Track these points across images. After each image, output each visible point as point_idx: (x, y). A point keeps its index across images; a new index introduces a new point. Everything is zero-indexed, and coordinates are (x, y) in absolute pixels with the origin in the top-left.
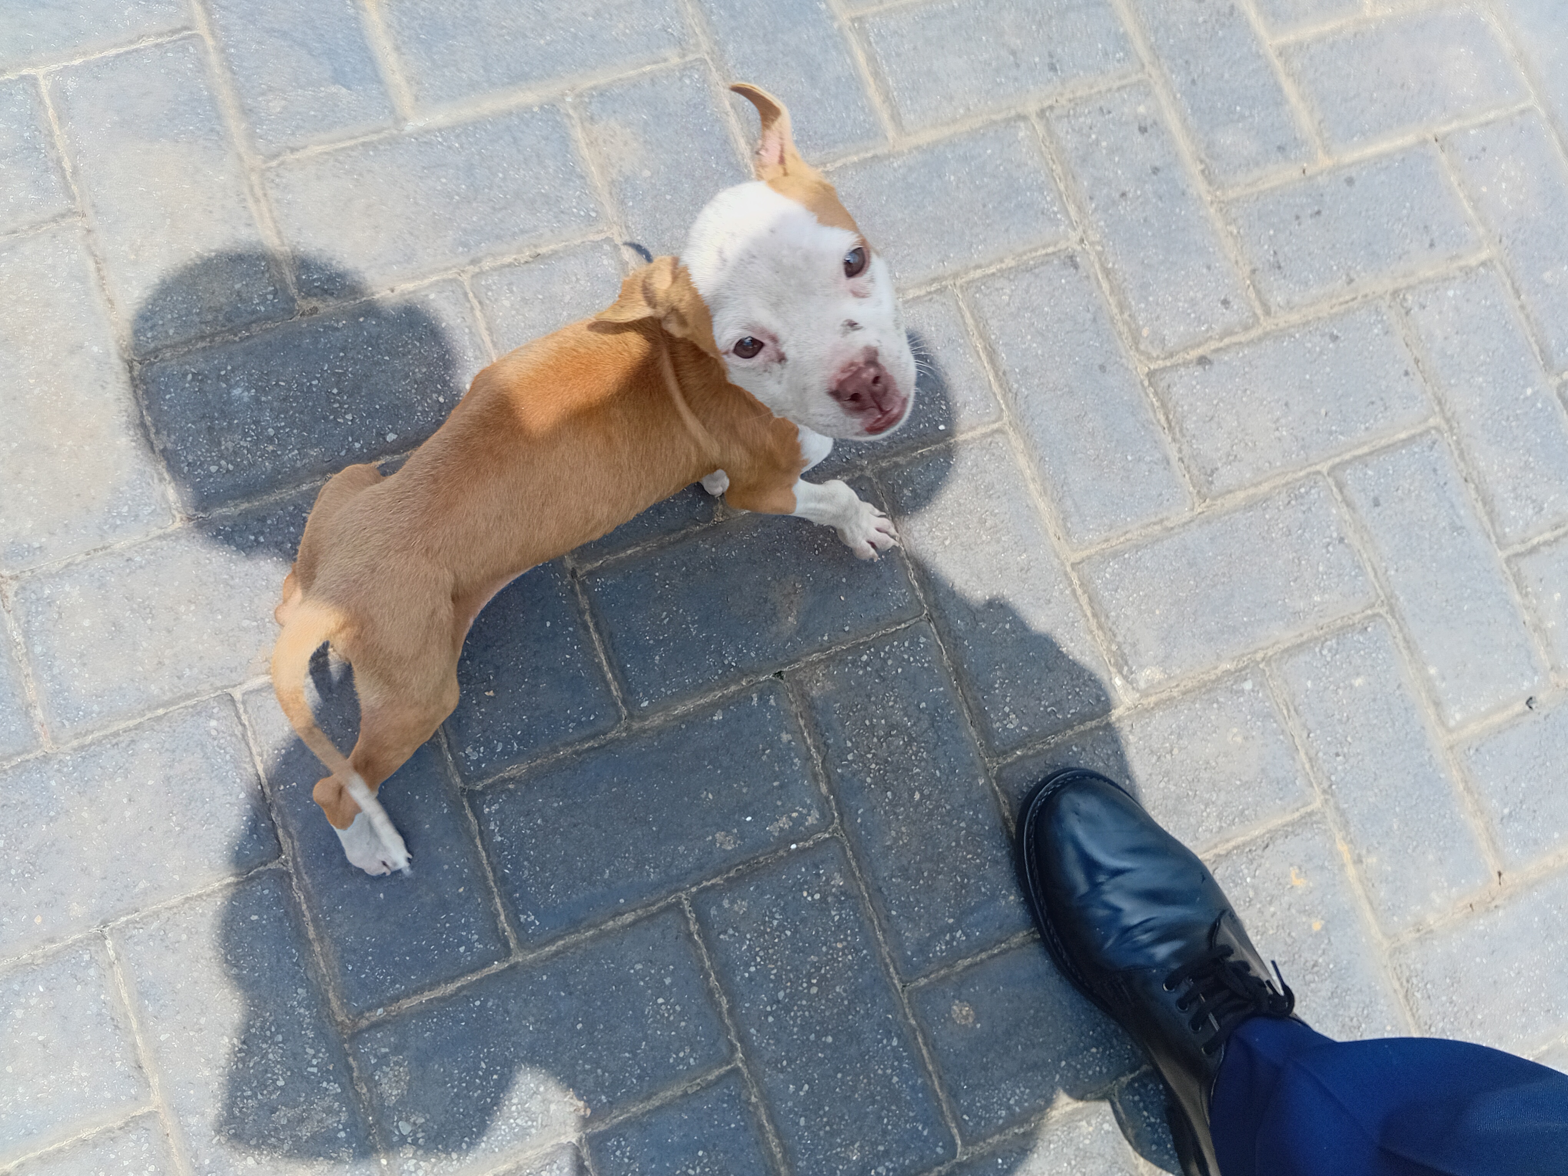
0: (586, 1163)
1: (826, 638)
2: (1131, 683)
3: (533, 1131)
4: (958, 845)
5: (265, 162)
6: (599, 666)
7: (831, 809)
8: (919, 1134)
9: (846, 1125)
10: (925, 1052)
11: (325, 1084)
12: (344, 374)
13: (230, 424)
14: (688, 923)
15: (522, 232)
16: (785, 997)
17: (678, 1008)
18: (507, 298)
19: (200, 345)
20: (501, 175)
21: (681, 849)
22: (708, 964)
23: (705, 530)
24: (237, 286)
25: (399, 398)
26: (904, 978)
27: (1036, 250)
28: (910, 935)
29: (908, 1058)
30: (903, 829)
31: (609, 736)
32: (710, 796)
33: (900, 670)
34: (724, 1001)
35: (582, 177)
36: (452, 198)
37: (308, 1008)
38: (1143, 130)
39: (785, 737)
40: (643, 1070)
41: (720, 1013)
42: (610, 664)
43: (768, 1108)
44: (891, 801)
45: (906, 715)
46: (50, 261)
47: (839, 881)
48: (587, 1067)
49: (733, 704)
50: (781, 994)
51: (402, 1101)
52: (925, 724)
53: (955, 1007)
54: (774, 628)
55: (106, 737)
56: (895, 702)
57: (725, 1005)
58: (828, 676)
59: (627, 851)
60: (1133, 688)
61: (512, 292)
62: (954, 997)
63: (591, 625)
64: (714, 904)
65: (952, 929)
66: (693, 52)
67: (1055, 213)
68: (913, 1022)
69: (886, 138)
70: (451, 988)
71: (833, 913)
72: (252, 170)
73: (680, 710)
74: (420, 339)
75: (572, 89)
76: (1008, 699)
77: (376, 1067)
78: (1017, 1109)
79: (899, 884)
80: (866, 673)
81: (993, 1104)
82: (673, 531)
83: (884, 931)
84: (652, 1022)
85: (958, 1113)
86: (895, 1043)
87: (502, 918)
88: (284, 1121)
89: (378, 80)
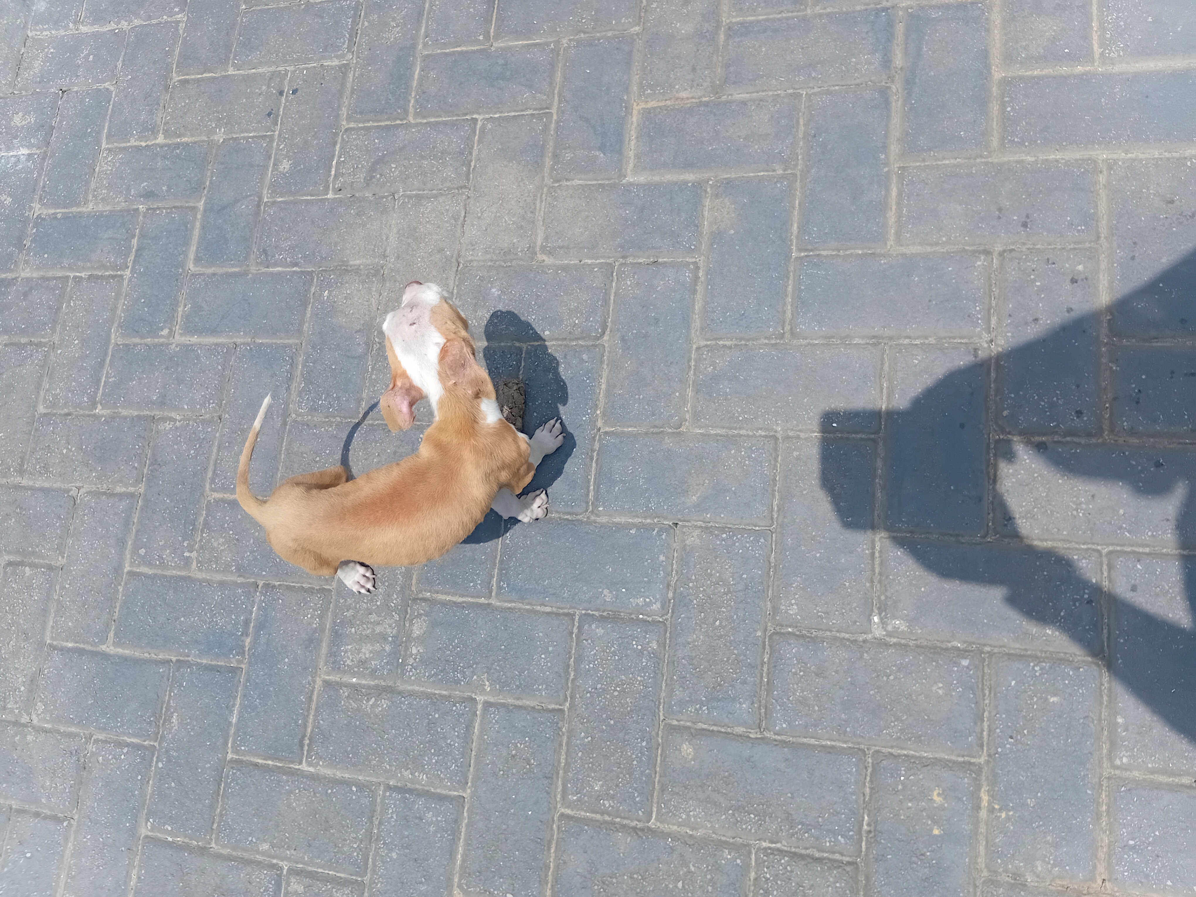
0: (478, 712)
1: (708, 516)
2: (883, 624)
3: (462, 683)
4: (728, 661)
5: (553, 183)
6: (589, 481)
7: (669, 607)
8: (634, 798)
9: (600, 770)
10: (659, 759)
11: (394, 613)
12: (540, 296)
13: (485, 304)
14: (573, 627)
15: (653, 248)
16: (600, 688)
17: (549, 664)
18: (630, 280)
19: (489, 264)
20: (656, 216)
21: (585, 588)
22: (573, 652)
23: (673, 433)
24: (515, 241)
25: (558, 315)
26: (666, 715)
27: (954, 338)
28: (678, 693)
29: (647, 756)
30: (701, 637)
31: (578, 517)
32: (610, 569)
33: (741, 551)
34: (572, 674)
35: (697, 226)
36: (627, 222)
37: (403, 577)
38: (1074, 281)
39: (662, 558)
40: (521, 684)
41: (568, 679)
42: (595, 482)
43: (568, 738)
44: (702, 619)
45: (732, 577)
46: (447, 207)
47: (654, 645)
48: (498, 668)
49: (644, 528)
50: (599, 686)
51: (418, 638)
52: (741, 587)
53: (684, 745)
54: (683, 498)
55: (382, 424)
56: (730, 567)
57: (572, 677)
58: (700, 537)
59: (560, 577)
60: (883, 628)
61: (634, 277)
62: (687, 739)
63: (595, 459)
64: (588, 623)
65: (702, 704)
66: (791, 169)
67: (978, 319)
68: (660, 741)
69: (886, 244)
70: (461, 600)
71: (644, 660)
72: (546, 186)
73: (617, 520)
74: (580, 289)
75: (716, 177)
76: (797, 596)
77: (416, 617)
78: (692, 819)
79: (685, 665)
80: (721, 544)
81: (681, 808)
82: (657, 427)
83: (667, 685)
84: (535, 664)
85: (660, 802)
86: (644, 744)
87: (495, 579)
88: (372, 621)
89: (620, 152)
